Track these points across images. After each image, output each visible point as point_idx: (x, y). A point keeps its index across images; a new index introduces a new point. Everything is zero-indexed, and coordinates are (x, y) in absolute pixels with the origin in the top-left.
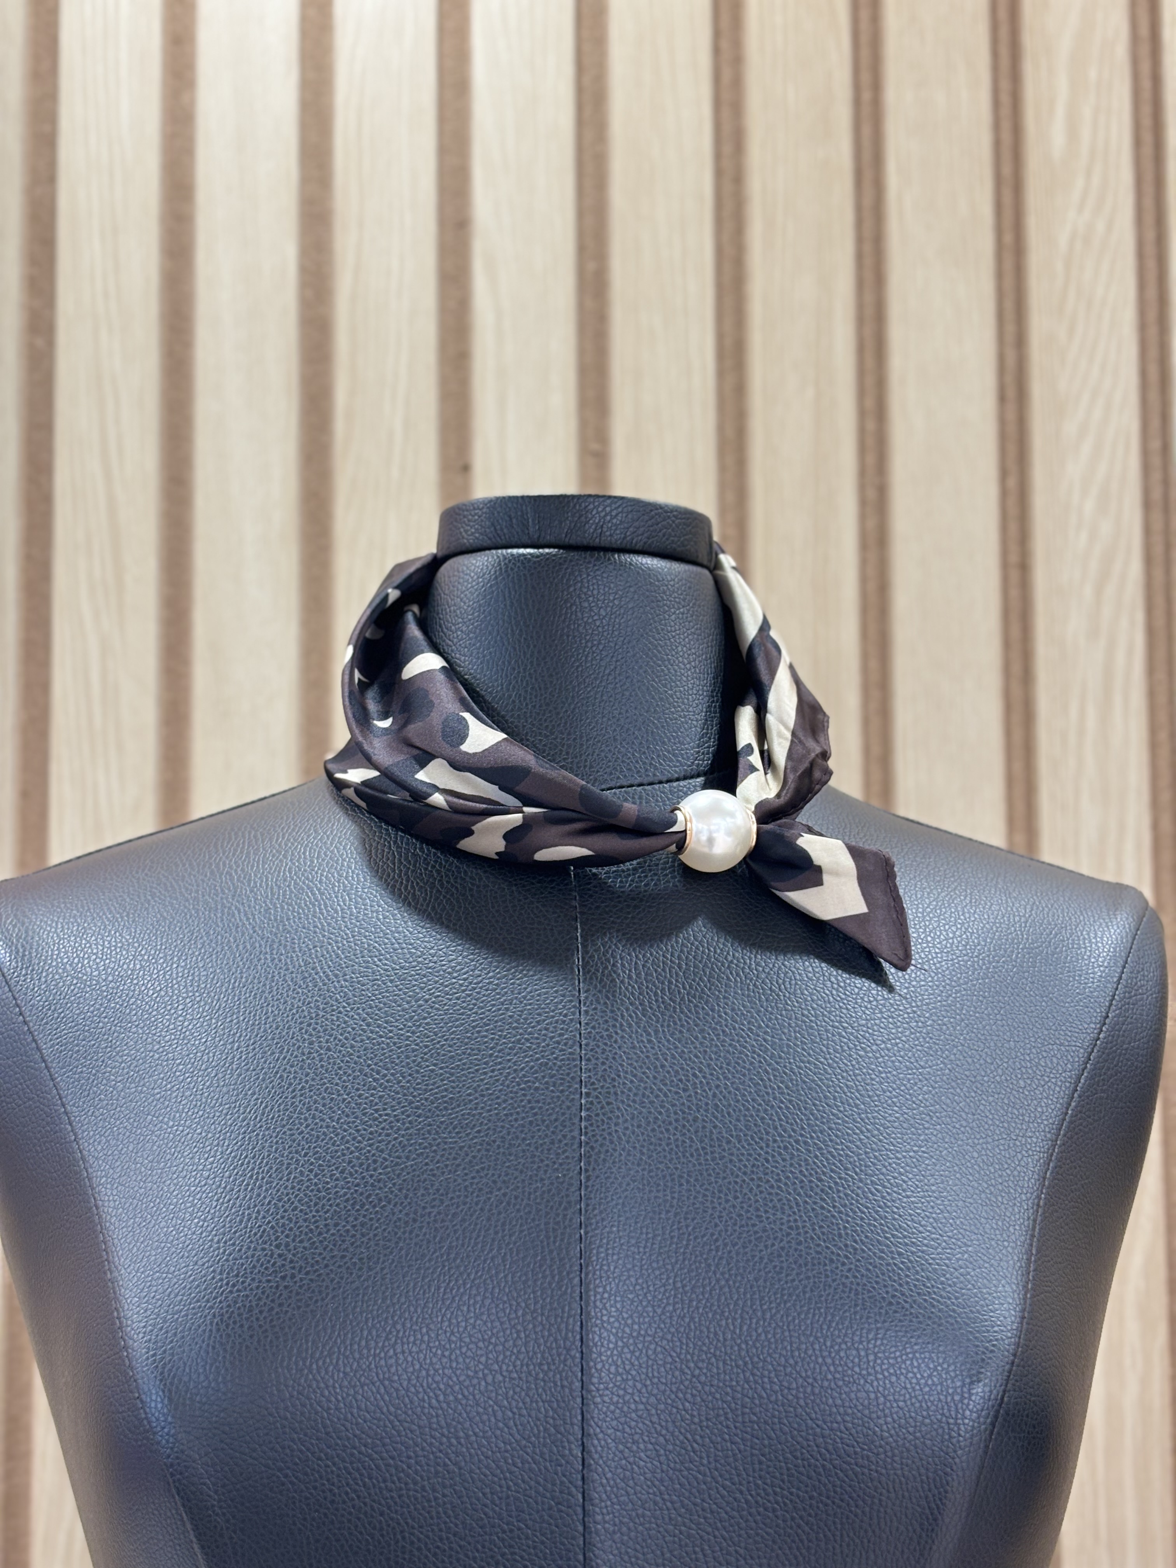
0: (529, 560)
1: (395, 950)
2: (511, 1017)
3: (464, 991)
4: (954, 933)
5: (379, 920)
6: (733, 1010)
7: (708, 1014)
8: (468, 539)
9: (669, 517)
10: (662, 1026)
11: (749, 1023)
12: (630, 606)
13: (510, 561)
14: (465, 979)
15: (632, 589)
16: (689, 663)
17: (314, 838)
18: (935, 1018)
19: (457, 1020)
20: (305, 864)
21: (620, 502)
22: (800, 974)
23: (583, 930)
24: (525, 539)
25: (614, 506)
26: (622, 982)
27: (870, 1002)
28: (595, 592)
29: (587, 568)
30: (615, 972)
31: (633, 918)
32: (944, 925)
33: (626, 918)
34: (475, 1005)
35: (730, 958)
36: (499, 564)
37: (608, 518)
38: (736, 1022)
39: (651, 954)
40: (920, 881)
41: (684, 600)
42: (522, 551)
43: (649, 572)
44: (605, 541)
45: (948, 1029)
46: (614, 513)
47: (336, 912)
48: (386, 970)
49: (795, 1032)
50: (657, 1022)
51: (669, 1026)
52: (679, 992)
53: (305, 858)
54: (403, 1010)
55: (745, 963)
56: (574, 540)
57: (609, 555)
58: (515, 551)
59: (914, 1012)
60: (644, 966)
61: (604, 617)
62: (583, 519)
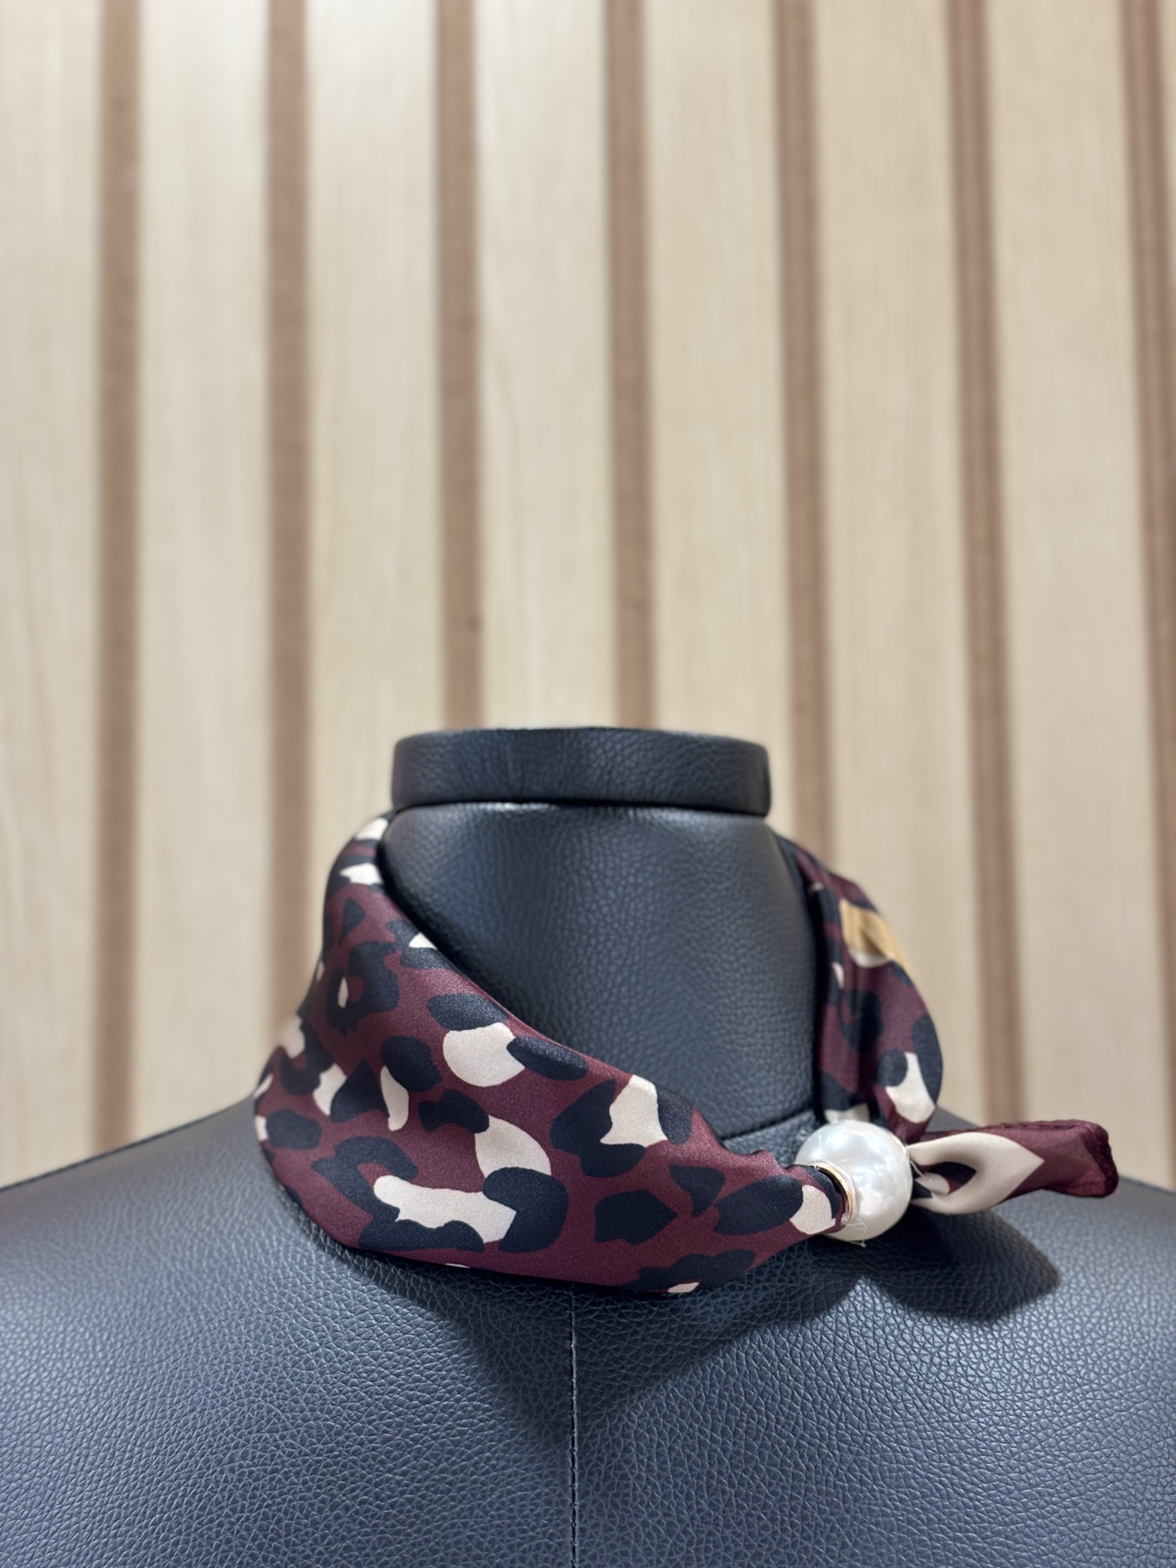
0: (509, 821)
1: (305, 1420)
2: (470, 1538)
3: (402, 1493)
4: (1127, 1361)
5: (285, 1368)
6: (803, 1518)
7: (765, 1528)
8: (427, 788)
9: (705, 754)
10: (697, 1550)
11: (828, 1539)
12: (651, 883)
13: (482, 822)
14: (404, 1474)
15: (654, 860)
16: (737, 960)
17: (208, 1223)
18: (1106, 1512)
19: (390, 1543)
20: (190, 1265)
21: (635, 737)
22: (904, 1453)
23: (579, 1393)
24: (504, 791)
25: (626, 742)
26: (639, 1477)
27: (1010, 1492)
28: (601, 866)
29: (589, 832)
30: (627, 1462)
31: (656, 1367)
32: (1114, 1349)
33: (645, 1369)
34: (417, 1517)
35: (800, 1431)
36: (468, 823)
37: (619, 759)
38: (809, 1538)
39: (682, 1429)
40: (1076, 1276)
41: (729, 869)
42: (499, 807)
43: (678, 834)
44: (616, 791)
45: (1125, 1527)
46: (627, 752)
47: (227, 1351)
48: (290, 1455)
49: (898, 1551)
50: (690, 1543)
51: (707, 1549)
52: (724, 1492)
53: (191, 1256)
54: (315, 1523)
55: (822, 1438)
56: (570, 790)
57: (621, 810)
58: (489, 807)
59: (1075, 1504)
60: (671, 1449)
61: (614, 901)
62: (584, 762)
